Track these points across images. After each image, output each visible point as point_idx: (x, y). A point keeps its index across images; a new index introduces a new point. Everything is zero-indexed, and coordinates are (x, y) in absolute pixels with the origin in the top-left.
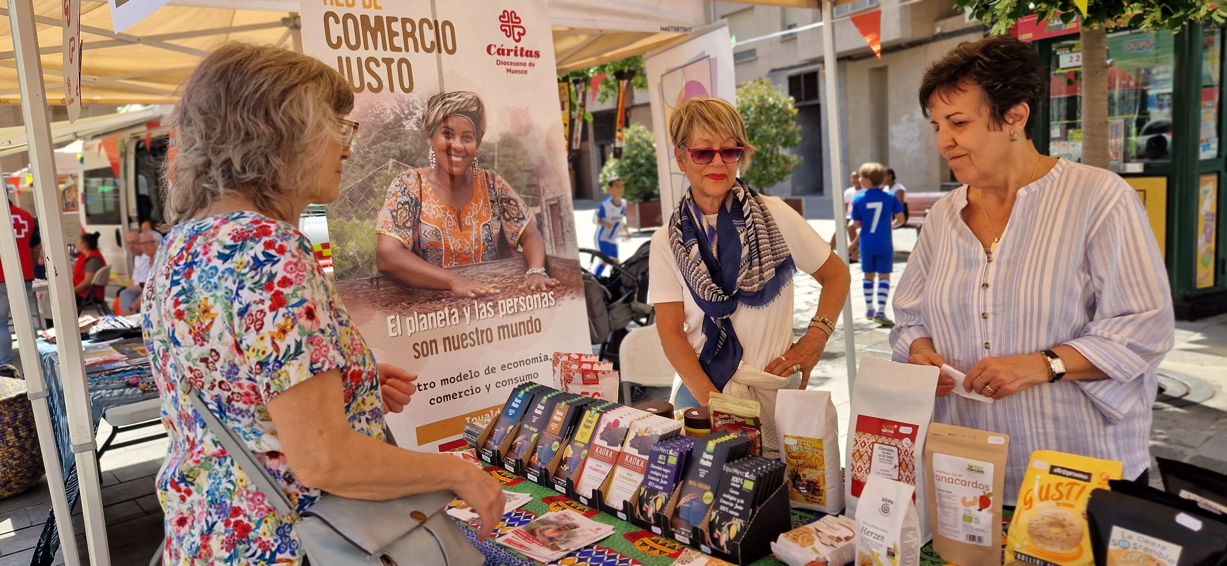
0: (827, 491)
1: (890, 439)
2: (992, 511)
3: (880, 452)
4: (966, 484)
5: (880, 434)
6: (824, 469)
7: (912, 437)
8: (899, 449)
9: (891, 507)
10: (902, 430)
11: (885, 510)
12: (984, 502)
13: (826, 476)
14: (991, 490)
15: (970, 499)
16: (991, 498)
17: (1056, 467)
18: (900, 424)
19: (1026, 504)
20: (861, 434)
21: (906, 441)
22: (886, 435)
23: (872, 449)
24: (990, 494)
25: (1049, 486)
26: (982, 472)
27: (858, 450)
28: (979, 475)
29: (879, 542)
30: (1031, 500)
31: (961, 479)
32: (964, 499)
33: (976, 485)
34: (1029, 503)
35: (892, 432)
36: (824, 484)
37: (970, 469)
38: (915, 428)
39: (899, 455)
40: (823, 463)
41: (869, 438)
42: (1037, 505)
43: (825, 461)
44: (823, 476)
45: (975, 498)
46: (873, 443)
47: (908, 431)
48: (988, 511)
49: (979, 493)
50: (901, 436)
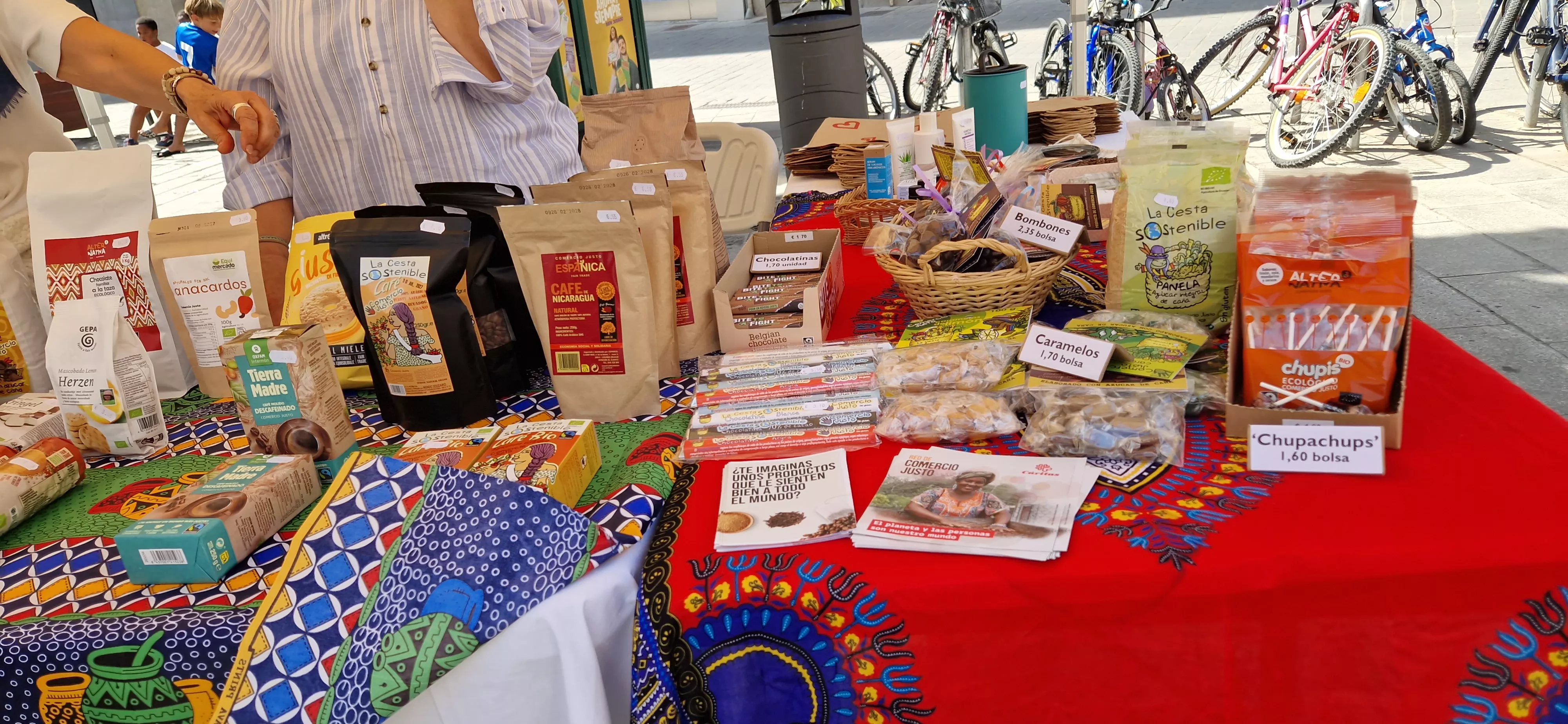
0: (29, 368)
1: (102, 263)
2: (258, 312)
3: (94, 285)
4: (216, 288)
5: (87, 260)
6: (14, 338)
7: (132, 249)
8: (117, 272)
9: (95, 335)
10: (117, 244)
11: (87, 342)
12: (245, 305)
13: (22, 347)
14: (249, 287)
15: (226, 306)
16: (251, 297)
17: (320, 234)
18: (111, 238)
19: (294, 289)
20: (55, 267)
21: (126, 256)
22: (96, 259)
23: (80, 285)
24: (249, 291)
25: (316, 258)
26: (232, 265)
27: (58, 292)
28: (230, 270)
29: (88, 388)
30: (299, 282)
31: (208, 284)
32: (219, 309)
33: (229, 286)
34: (296, 287)
35: (104, 251)
36: (22, 359)
37: (217, 266)
38: (133, 236)
39: (120, 280)
40: (10, 329)
41: (69, 270)
42: (307, 285)
43: (13, 325)
44: (17, 349)
45: (232, 303)
46: (79, 276)
47: (125, 242)
48: (253, 316)
49: (236, 295)
50: (116, 254)
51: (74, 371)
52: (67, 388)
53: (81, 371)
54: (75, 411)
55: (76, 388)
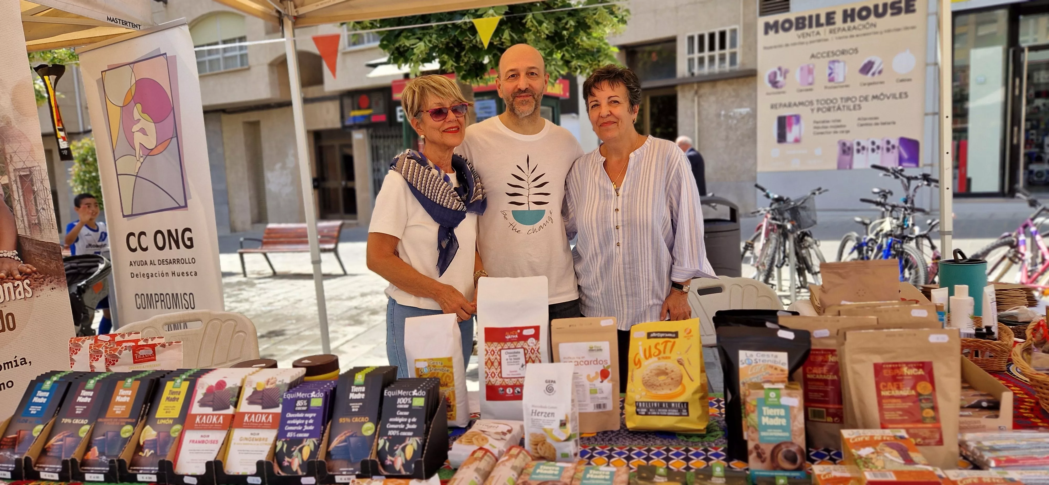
0: (457, 405)
1: (515, 343)
2: (612, 380)
3: (507, 357)
4: (588, 363)
5: (505, 341)
6: (454, 386)
7: (536, 336)
8: (525, 349)
9: (554, 386)
10: (525, 332)
11: (550, 390)
12: (604, 374)
13: (456, 392)
14: (609, 363)
15: (593, 375)
16: (610, 370)
17: (652, 333)
18: (522, 329)
19: (636, 365)
20: (489, 343)
21: (531, 341)
22: (511, 341)
23: (500, 356)
24: (609, 367)
25: (650, 347)
26: (601, 350)
27: (489, 359)
28: (600, 353)
29: (551, 418)
30: (639, 361)
31: (584, 360)
32: (588, 376)
33: (597, 362)
34: (638, 364)
35: (517, 336)
36: (454, 399)
37: (591, 350)
38: (537, 328)
39: (525, 354)
40: (453, 380)
41: (495, 346)
42: (645, 363)
43: (455, 378)
44: (453, 392)
45: (597, 373)
46: (500, 350)
47: (532, 332)
48: (608, 382)
49: (600, 368)
50: (526, 338)
51: (541, 407)
52: (536, 417)
53: (545, 407)
54: (539, 431)
55: (542, 417)
